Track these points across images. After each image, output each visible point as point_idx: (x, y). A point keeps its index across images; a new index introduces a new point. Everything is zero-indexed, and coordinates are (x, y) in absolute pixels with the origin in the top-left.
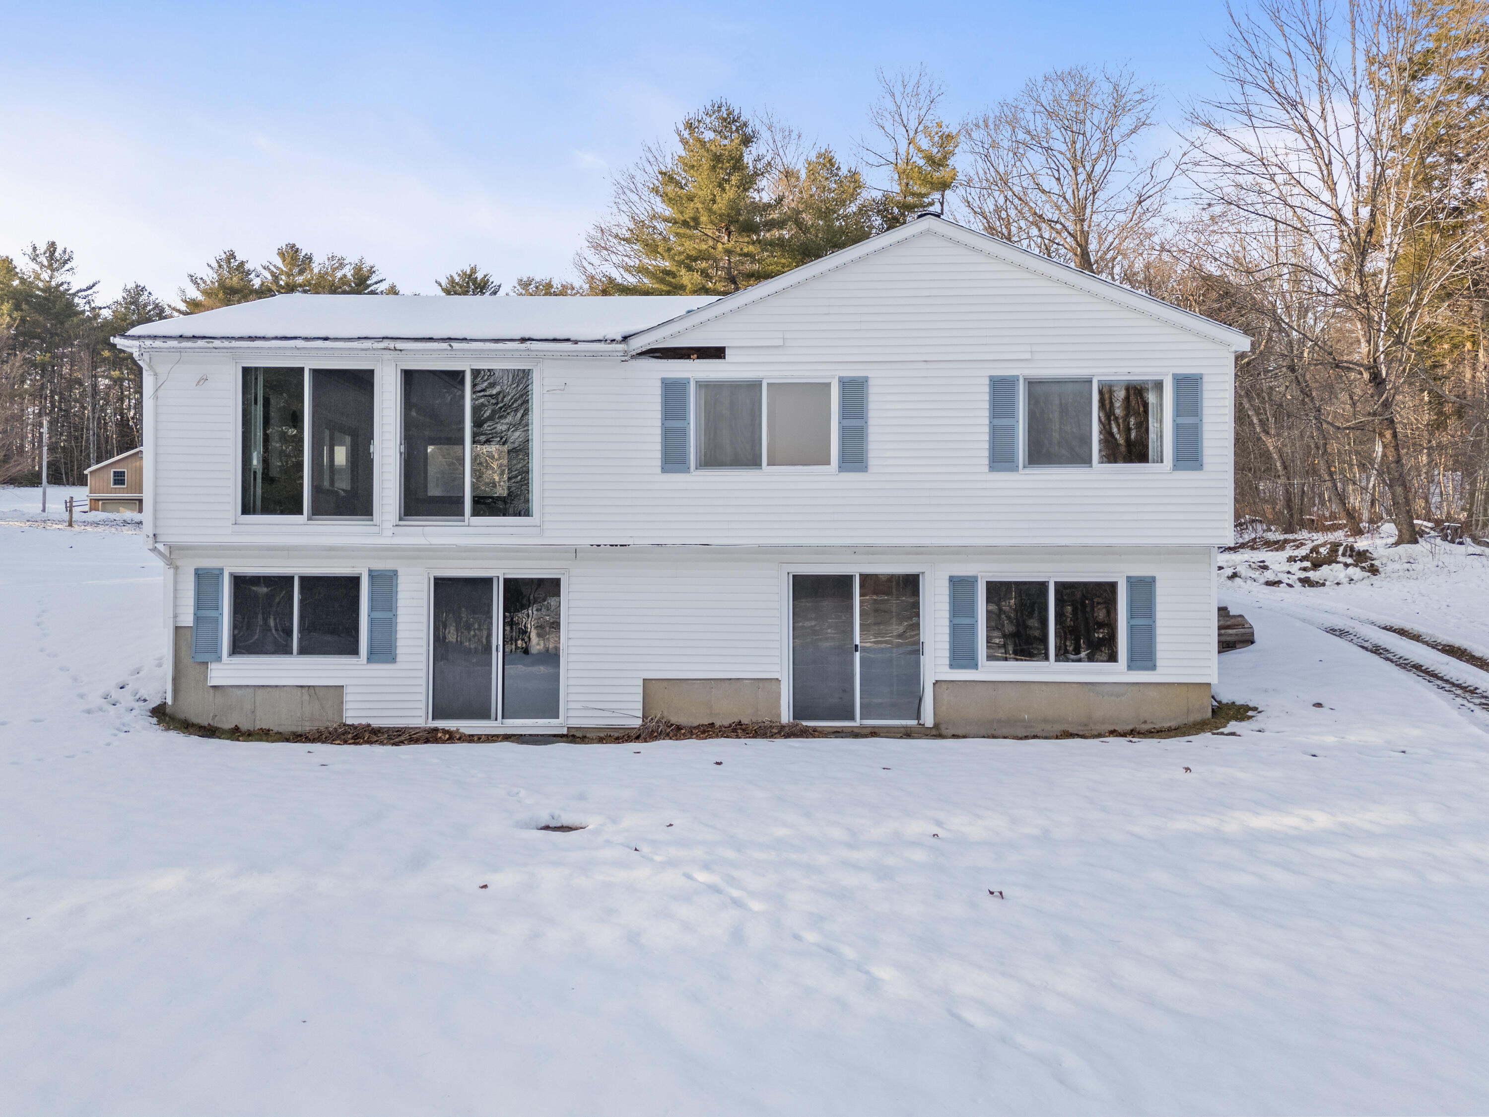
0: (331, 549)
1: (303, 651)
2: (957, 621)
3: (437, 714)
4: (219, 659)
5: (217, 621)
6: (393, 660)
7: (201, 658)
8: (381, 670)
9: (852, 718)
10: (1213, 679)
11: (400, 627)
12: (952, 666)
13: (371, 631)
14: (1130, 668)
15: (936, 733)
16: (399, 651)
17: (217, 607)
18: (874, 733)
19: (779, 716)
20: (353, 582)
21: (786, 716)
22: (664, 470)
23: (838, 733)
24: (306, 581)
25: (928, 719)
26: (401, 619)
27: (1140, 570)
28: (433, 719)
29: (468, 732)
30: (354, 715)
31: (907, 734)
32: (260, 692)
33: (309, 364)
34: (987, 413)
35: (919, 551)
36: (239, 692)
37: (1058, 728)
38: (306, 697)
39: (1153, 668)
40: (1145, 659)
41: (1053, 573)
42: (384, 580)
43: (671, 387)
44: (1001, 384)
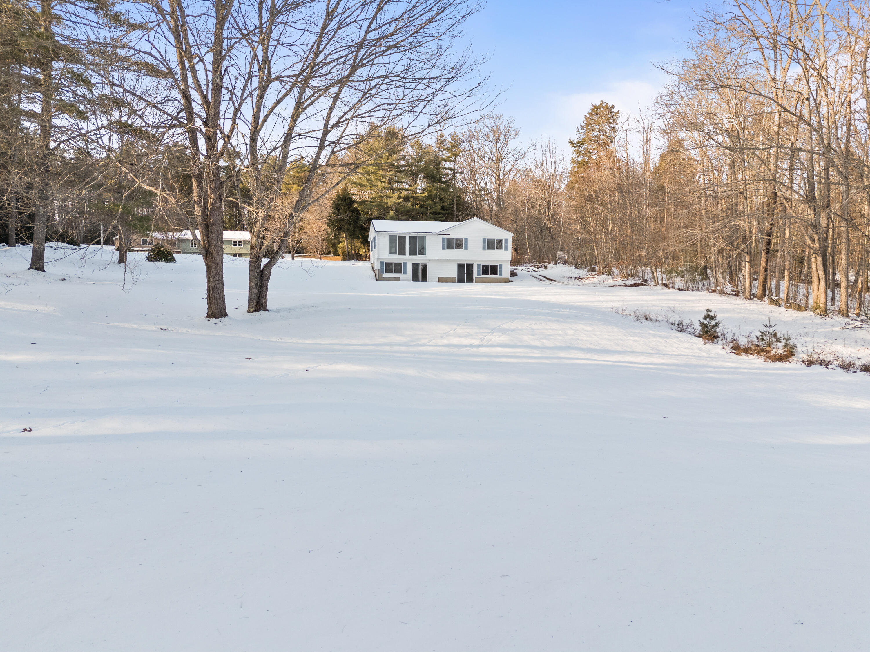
0: (397, 259)
1: (395, 273)
2: (479, 270)
4: (384, 273)
5: (383, 269)
7: (382, 273)
8: (405, 275)
9: (465, 281)
10: (509, 277)
11: (407, 270)
12: (478, 275)
13: (403, 270)
14: (499, 275)
15: (476, 283)
16: (407, 273)
17: (384, 267)
18: (468, 282)
19: (456, 280)
20: (401, 263)
22: (443, 249)
24: (394, 263)
26: (407, 268)
27: (500, 263)
31: (472, 282)
32: (389, 278)
33: (397, 235)
34: (482, 243)
35: (474, 260)
36: (386, 278)
38: (395, 279)
39: (502, 276)
40: (501, 274)
41: (490, 264)
42: (405, 264)
43: (443, 239)
44: (484, 240)
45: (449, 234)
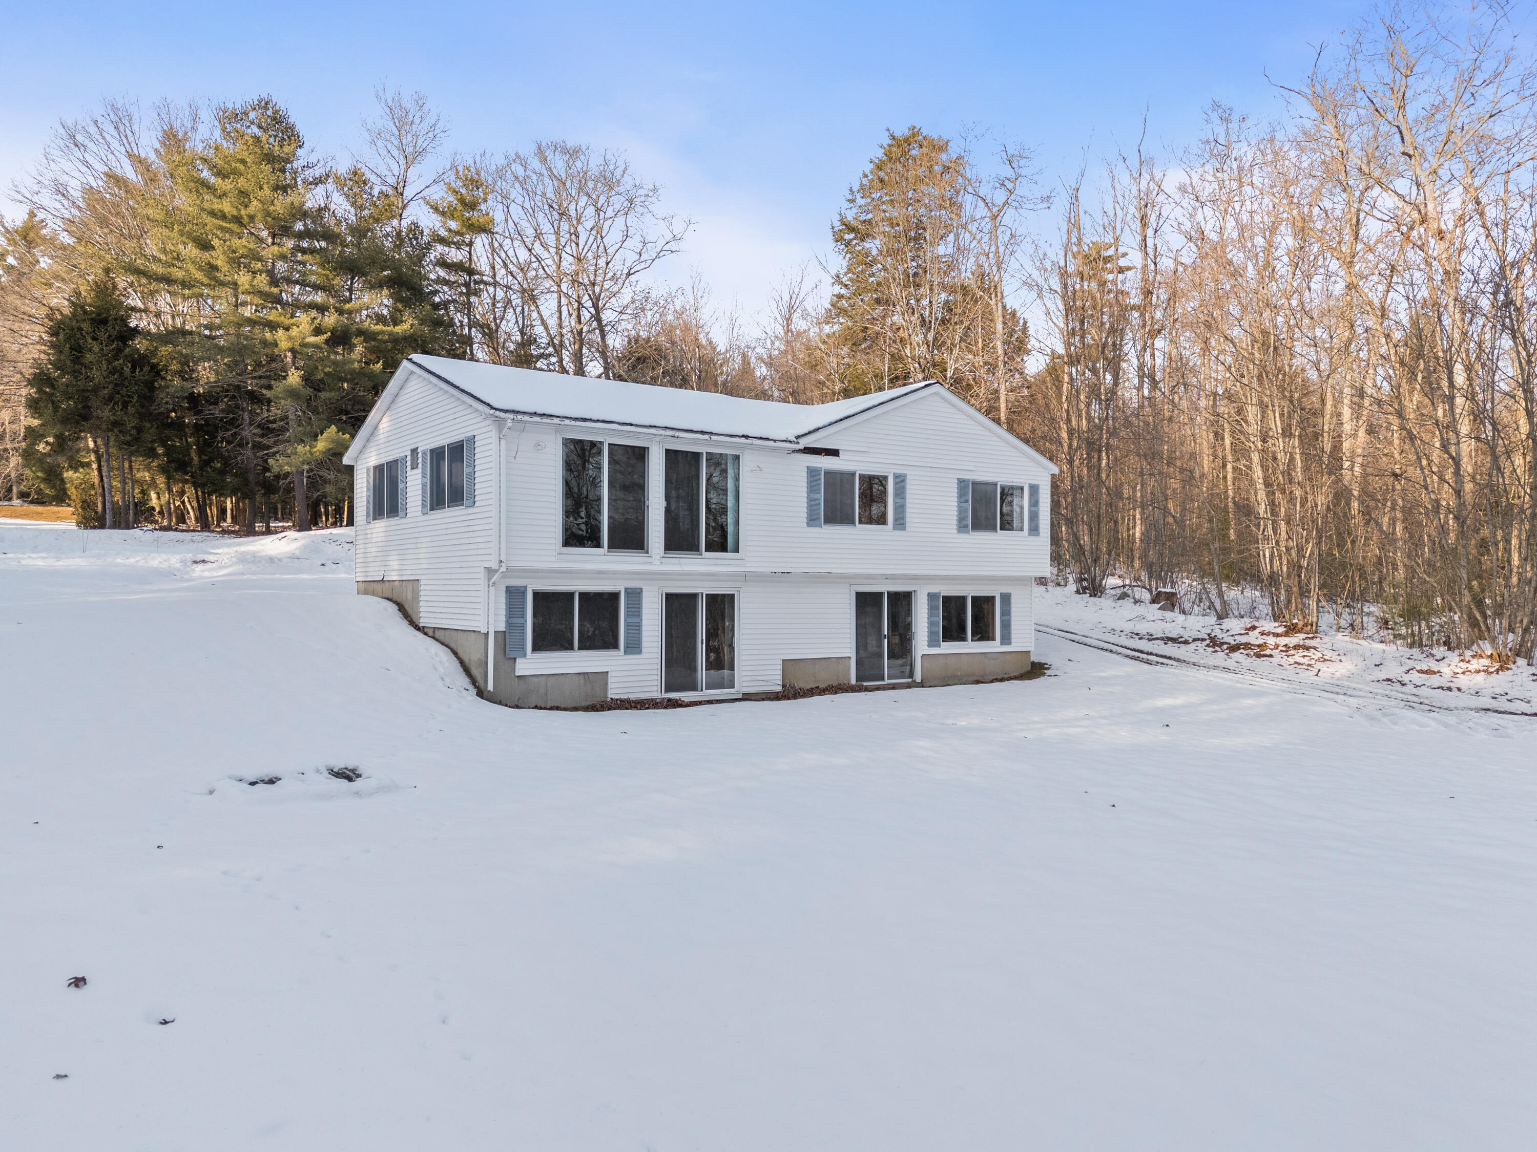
0: (600, 572)
1: (580, 648)
2: (932, 619)
3: (668, 690)
4: (524, 655)
5: (523, 626)
6: (640, 652)
7: (512, 655)
8: (633, 659)
9: (883, 679)
10: (1032, 649)
11: (644, 628)
12: (929, 646)
13: (627, 631)
14: (1002, 644)
15: (922, 685)
16: (644, 645)
17: (523, 616)
18: (894, 687)
19: (849, 680)
20: (615, 596)
21: (853, 681)
22: (808, 525)
23: (878, 688)
24: (583, 596)
25: (918, 678)
26: (644, 622)
27: (1005, 590)
28: (666, 692)
29: (687, 700)
30: (614, 692)
31: (908, 686)
32: (550, 678)
33: (607, 440)
34: (956, 499)
35: (915, 578)
36: (535, 680)
37: (972, 679)
38: (582, 681)
39: (1010, 643)
40: (1006, 639)
41: (970, 591)
42: (635, 595)
43: (812, 473)
44: (962, 483)
45: (834, 453)
